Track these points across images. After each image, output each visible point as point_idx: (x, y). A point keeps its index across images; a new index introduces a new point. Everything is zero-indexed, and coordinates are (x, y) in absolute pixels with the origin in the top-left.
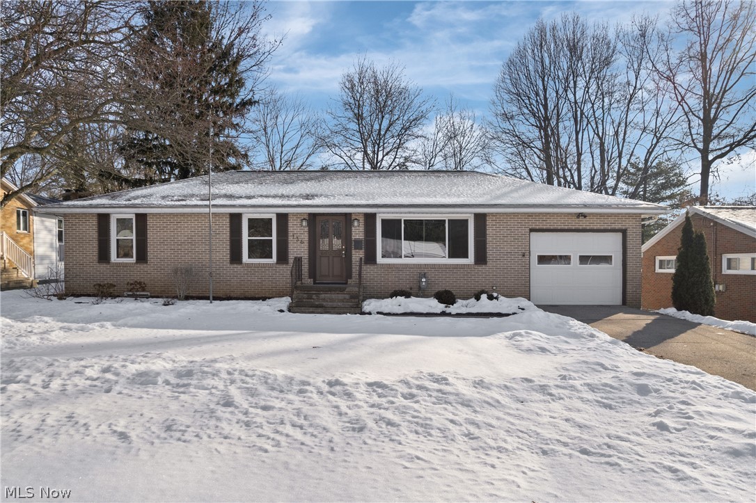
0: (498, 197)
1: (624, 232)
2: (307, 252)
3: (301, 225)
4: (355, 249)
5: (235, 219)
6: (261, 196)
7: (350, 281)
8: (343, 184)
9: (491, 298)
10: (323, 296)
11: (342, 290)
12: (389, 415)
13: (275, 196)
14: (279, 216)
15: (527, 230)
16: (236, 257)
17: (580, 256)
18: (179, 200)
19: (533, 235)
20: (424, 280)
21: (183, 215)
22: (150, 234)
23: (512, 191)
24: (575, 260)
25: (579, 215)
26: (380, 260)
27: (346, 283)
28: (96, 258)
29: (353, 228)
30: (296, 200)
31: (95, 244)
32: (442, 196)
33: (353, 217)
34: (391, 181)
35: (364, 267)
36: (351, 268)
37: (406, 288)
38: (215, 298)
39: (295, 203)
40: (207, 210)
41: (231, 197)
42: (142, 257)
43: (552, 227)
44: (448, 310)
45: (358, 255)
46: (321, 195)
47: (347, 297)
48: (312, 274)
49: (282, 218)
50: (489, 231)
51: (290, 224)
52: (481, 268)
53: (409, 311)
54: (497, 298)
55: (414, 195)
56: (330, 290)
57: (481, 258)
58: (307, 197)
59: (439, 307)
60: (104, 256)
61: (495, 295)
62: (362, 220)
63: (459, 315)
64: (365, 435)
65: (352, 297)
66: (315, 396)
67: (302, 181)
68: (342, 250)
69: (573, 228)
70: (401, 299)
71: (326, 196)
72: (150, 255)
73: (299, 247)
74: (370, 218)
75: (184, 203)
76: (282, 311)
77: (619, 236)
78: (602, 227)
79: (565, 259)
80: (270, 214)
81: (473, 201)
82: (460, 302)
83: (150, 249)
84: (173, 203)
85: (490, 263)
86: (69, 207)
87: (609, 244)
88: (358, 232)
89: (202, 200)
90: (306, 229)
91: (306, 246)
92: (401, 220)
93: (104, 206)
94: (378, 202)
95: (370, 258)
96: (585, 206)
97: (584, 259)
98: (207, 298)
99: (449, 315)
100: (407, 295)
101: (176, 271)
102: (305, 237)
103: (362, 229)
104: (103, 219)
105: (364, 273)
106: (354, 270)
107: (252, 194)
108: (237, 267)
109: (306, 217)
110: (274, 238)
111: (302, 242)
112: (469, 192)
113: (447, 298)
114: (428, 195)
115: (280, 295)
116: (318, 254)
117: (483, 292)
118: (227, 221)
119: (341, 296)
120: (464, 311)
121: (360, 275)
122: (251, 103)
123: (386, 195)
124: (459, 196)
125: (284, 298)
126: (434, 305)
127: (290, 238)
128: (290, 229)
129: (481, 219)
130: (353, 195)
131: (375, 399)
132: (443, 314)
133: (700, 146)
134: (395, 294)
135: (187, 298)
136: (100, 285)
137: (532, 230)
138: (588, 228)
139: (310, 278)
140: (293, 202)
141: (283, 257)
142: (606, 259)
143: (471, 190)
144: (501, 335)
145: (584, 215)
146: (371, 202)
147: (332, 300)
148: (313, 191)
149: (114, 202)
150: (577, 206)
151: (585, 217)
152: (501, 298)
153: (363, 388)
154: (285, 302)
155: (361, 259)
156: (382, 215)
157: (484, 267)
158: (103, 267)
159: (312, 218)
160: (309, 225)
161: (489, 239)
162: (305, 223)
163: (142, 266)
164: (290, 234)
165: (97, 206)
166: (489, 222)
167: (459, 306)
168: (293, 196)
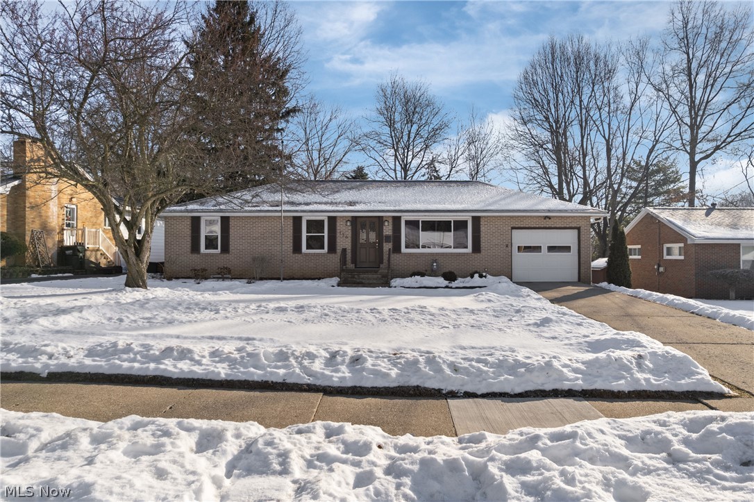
0: (490, 205)
1: (579, 229)
2: (350, 244)
3: (346, 225)
4: (386, 242)
5: (297, 220)
6: (316, 203)
7: (381, 266)
8: (377, 193)
9: (481, 276)
10: (362, 276)
11: (376, 272)
12: (398, 317)
13: (326, 203)
14: (330, 218)
15: (510, 228)
16: (297, 248)
17: (548, 247)
18: (254, 206)
19: (514, 232)
20: (435, 264)
21: (258, 217)
22: (232, 231)
23: (501, 200)
24: (544, 249)
25: (546, 217)
26: (404, 250)
27: (379, 267)
28: (189, 250)
29: (384, 227)
30: (342, 207)
31: (189, 239)
32: (450, 203)
33: (384, 219)
34: (414, 190)
35: (392, 255)
36: (382, 256)
37: (422, 270)
38: (284, 279)
39: (342, 209)
40: (279, 214)
41: (292, 203)
42: (225, 249)
43: (527, 226)
44: (450, 285)
45: (387, 246)
46: (361, 202)
47: (380, 276)
48: (354, 261)
49: (332, 220)
50: (483, 229)
51: (338, 224)
52: (476, 255)
53: (423, 286)
54: (485, 277)
55: (429, 203)
56: (367, 272)
57: (477, 248)
58: (351, 204)
59: (444, 283)
60: (195, 248)
61: (484, 274)
62: (391, 221)
63: (457, 288)
64: (386, 322)
65: (383, 277)
66: (364, 314)
67: (345, 189)
68: (376, 243)
69: (542, 226)
70: (418, 278)
71: (365, 203)
72: (231, 248)
73: (344, 242)
74: (397, 220)
75: (258, 208)
76: (333, 286)
77: (576, 232)
78: (563, 226)
79: (537, 249)
80: (323, 217)
81: (471, 208)
82: (460, 279)
83: (232, 242)
84: (250, 209)
85: (483, 252)
86: (171, 212)
87: (569, 238)
88: (388, 230)
89: (272, 206)
90: (350, 228)
91: (349, 240)
92: (419, 221)
93: (197, 211)
94: (402, 208)
95: (397, 248)
96: (549, 211)
97: (552, 249)
98: (278, 279)
99: (451, 288)
100: (422, 275)
101: (254, 259)
102: (349, 233)
103: (391, 227)
104: (196, 222)
105: (392, 259)
106: (385, 258)
107: (309, 201)
108: (298, 256)
109: (350, 219)
110: (326, 234)
111: (347, 237)
112: (470, 200)
113: (450, 277)
114: (439, 203)
115: (331, 276)
116: (359, 246)
117: (476, 272)
118: (290, 223)
119: (375, 276)
120: (461, 285)
121: (389, 261)
122: (294, 110)
123: (409, 202)
124: (461, 203)
125: (334, 278)
126: (441, 281)
127: (338, 235)
128: (338, 228)
129: (476, 220)
130: (385, 203)
131: (392, 313)
132: (447, 287)
133: (688, 148)
134: (414, 274)
135: (261, 279)
136: (195, 270)
137: (513, 228)
138: (553, 226)
139: (352, 263)
140: (340, 208)
141: (332, 248)
142: (567, 249)
143: (471, 198)
144: (472, 295)
145: (549, 218)
146: (397, 208)
147: (369, 279)
148: (355, 199)
149: (204, 208)
150: (544, 211)
151: (550, 218)
152: (489, 276)
153: (387, 311)
154: (335, 280)
155: (390, 249)
156: (406, 217)
157: (479, 254)
158: (195, 256)
159: (354, 220)
160: (352, 225)
161: (482, 234)
162: (349, 224)
163: (226, 256)
164: (338, 231)
165: (192, 211)
166: (482, 222)
167: (459, 282)
168: (340, 203)
